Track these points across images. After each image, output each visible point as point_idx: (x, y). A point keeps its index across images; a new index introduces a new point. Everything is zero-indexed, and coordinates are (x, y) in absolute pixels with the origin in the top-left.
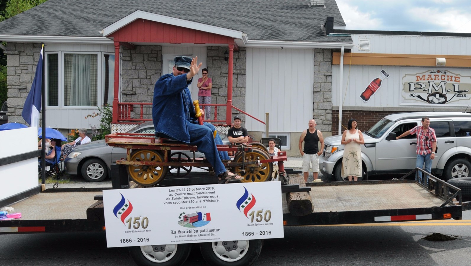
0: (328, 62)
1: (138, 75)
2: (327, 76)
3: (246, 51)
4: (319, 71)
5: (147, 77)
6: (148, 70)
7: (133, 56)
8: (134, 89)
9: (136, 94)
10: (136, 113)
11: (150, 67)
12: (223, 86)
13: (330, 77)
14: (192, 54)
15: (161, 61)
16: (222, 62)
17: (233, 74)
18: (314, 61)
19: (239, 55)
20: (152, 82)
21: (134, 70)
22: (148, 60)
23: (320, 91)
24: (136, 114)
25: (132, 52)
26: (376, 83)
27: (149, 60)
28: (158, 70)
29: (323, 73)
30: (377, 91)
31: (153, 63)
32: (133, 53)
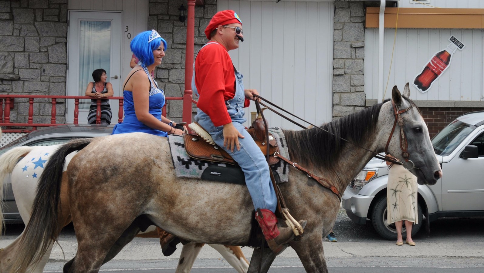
0: (357, 24)
1: (24, 46)
2: (356, 48)
3: (216, 5)
4: (342, 39)
5: (42, 50)
6: (43, 36)
7: (16, 12)
8: (16, 70)
9: (19, 79)
10: (19, 112)
11: (47, 32)
12: (176, 66)
13: (362, 49)
14: (122, 11)
15: (67, 22)
16: (175, 25)
17: (195, 44)
18: (334, 23)
19: (204, 12)
20: (49, 59)
21: (17, 36)
22: (43, 20)
23: (345, 74)
24: (18, 114)
25: (13, 6)
26: (442, 60)
27: (45, 19)
28: (60, 37)
29: (349, 43)
30: (443, 72)
31: (52, 25)
32: (15, 8)
